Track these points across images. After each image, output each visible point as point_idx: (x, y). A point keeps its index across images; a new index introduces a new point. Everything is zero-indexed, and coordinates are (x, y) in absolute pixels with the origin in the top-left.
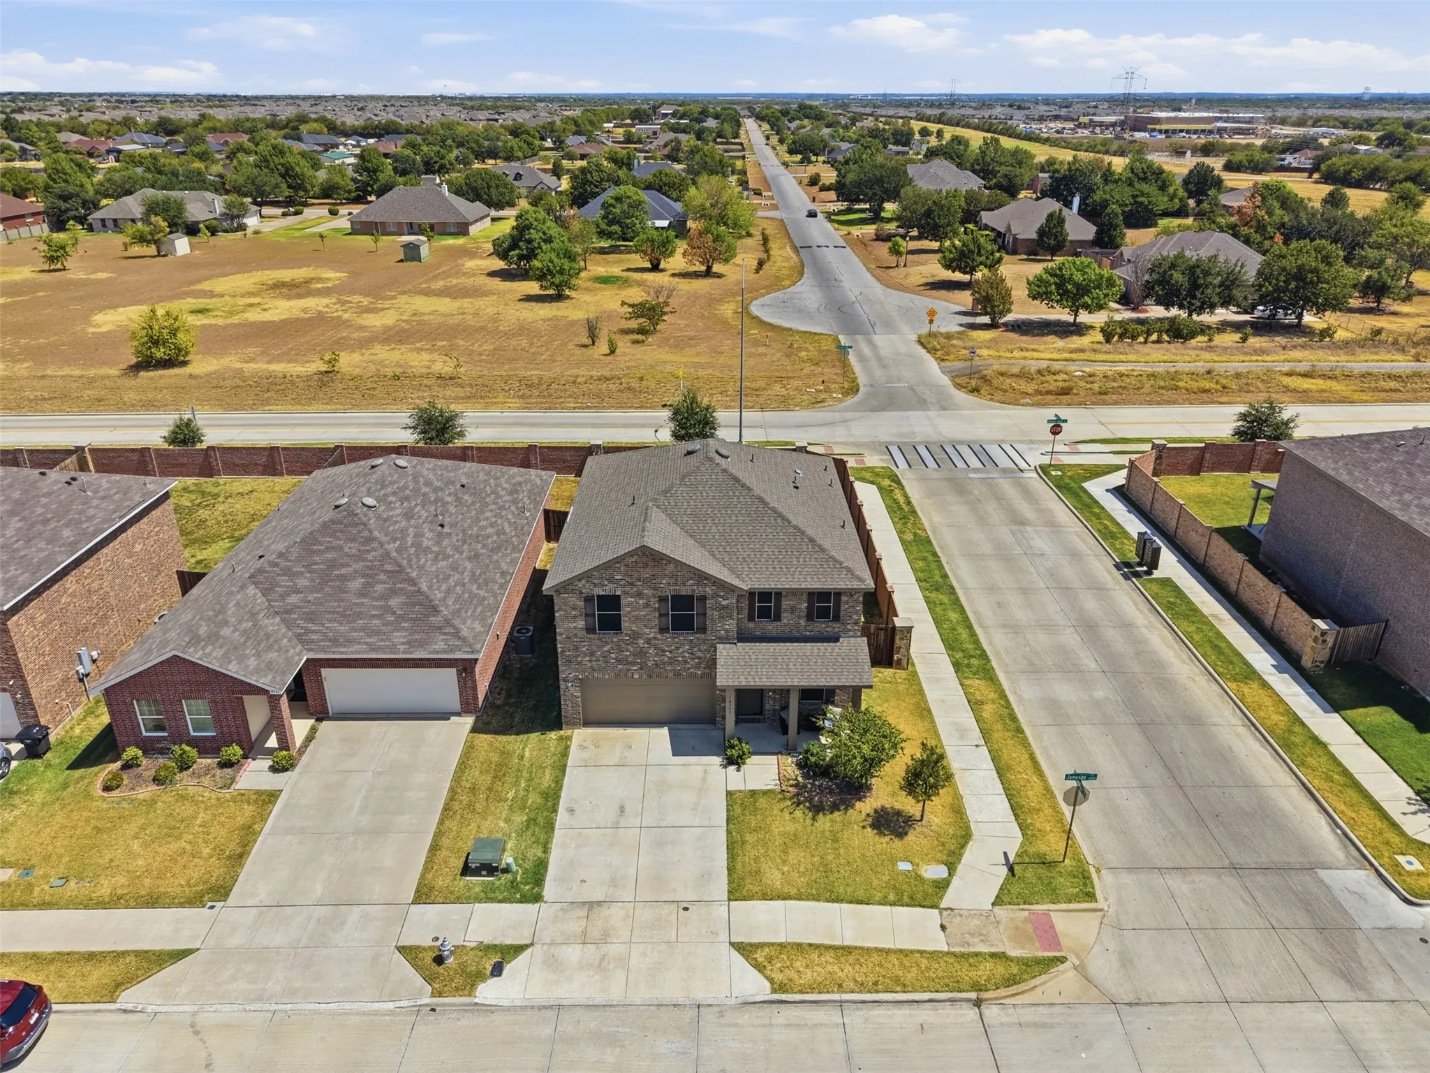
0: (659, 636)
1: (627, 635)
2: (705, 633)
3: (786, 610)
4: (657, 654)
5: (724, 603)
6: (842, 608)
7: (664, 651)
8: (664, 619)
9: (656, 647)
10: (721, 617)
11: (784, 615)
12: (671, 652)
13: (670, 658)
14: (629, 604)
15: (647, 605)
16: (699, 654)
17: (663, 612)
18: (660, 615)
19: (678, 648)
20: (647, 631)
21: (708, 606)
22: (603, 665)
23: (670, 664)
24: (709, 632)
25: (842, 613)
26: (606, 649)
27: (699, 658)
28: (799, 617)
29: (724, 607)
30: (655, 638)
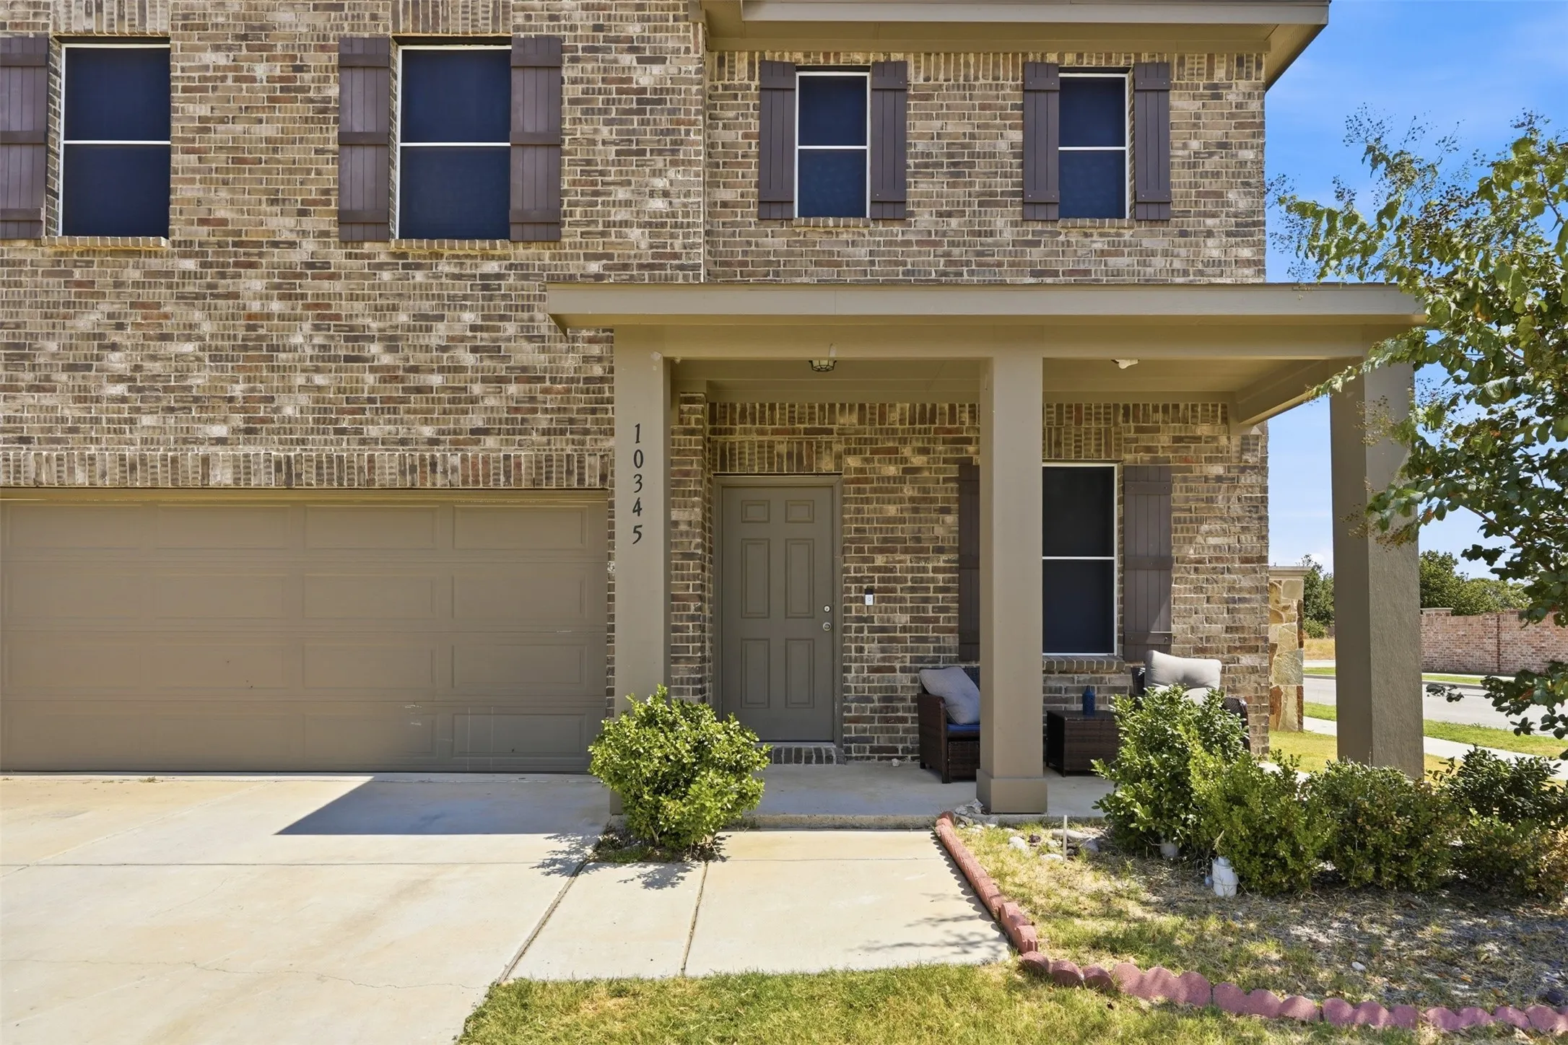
0: (337, 256)
1: (186, 249)
2: (555, 239)
3: (928, 165)
4: (324, 357)
5: (647, 77)
6: (1178, 154)
7: (356, 336)
8: (363, 159)
9: (323, 314)
10: (630, 151)
11: (919, 188)
12: (391, 343)
13: (389, 375)
14: (205, 84)
15: (287, 88)
16: (528, 354)
17: (360, 122)
18: (347, 140)
19: (425, 321)
20: (283, 225)
21: (570, 91)
22: (71, 411)
23: (389, 406)
24: (571, 235)
25: (1179, 178)
26: (86, 322)
27: (527, 375)
28: (988, 200)
29: (648, 100)
30: (318, 267)
